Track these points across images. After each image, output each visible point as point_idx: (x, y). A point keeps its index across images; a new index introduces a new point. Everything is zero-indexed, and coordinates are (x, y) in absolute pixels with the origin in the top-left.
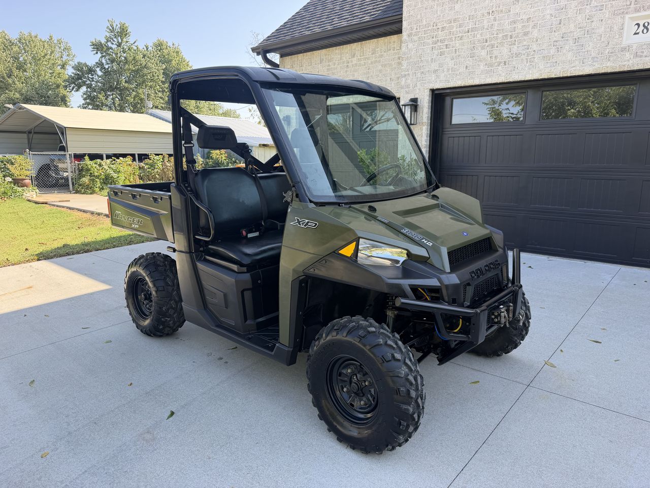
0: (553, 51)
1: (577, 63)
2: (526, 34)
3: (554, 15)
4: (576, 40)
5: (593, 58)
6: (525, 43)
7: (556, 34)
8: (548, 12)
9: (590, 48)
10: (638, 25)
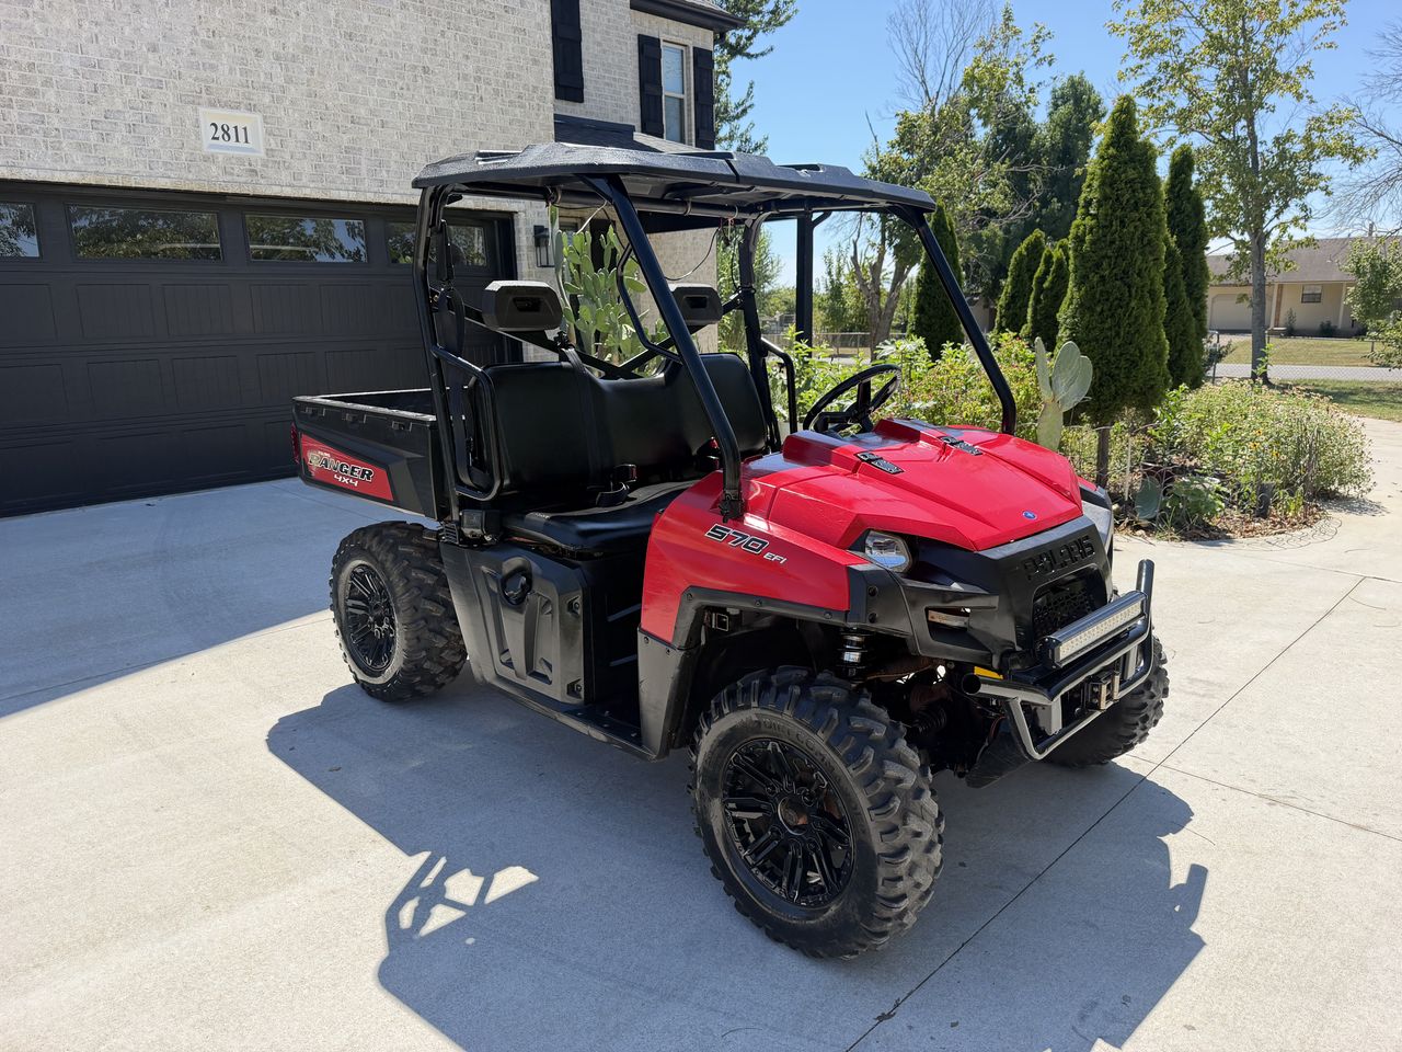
0: (93, 137)
1: (141, 167)
2: (33, 93)
3: (80, 72)
4: (132, 128)
5: (165, 163)
6: (34, 110)
7: (93, 108)
8: (68, 63)
9: (156, 146)
10: (213, 124)
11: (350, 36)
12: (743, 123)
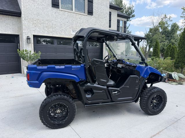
1: (65, 35)
4: (64, 31)
6: (55, 29)
7: (61, 29)
8: (59, 24)
9: (67, 33)
10: (73, 31)
11: (87, 21)
12: (128, 30)
